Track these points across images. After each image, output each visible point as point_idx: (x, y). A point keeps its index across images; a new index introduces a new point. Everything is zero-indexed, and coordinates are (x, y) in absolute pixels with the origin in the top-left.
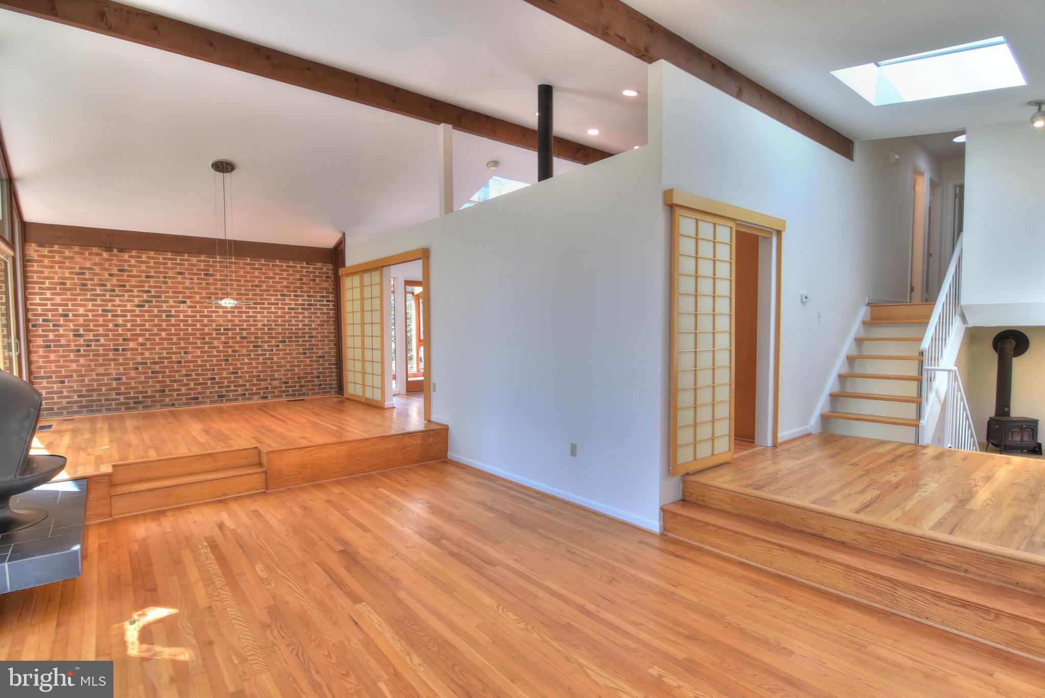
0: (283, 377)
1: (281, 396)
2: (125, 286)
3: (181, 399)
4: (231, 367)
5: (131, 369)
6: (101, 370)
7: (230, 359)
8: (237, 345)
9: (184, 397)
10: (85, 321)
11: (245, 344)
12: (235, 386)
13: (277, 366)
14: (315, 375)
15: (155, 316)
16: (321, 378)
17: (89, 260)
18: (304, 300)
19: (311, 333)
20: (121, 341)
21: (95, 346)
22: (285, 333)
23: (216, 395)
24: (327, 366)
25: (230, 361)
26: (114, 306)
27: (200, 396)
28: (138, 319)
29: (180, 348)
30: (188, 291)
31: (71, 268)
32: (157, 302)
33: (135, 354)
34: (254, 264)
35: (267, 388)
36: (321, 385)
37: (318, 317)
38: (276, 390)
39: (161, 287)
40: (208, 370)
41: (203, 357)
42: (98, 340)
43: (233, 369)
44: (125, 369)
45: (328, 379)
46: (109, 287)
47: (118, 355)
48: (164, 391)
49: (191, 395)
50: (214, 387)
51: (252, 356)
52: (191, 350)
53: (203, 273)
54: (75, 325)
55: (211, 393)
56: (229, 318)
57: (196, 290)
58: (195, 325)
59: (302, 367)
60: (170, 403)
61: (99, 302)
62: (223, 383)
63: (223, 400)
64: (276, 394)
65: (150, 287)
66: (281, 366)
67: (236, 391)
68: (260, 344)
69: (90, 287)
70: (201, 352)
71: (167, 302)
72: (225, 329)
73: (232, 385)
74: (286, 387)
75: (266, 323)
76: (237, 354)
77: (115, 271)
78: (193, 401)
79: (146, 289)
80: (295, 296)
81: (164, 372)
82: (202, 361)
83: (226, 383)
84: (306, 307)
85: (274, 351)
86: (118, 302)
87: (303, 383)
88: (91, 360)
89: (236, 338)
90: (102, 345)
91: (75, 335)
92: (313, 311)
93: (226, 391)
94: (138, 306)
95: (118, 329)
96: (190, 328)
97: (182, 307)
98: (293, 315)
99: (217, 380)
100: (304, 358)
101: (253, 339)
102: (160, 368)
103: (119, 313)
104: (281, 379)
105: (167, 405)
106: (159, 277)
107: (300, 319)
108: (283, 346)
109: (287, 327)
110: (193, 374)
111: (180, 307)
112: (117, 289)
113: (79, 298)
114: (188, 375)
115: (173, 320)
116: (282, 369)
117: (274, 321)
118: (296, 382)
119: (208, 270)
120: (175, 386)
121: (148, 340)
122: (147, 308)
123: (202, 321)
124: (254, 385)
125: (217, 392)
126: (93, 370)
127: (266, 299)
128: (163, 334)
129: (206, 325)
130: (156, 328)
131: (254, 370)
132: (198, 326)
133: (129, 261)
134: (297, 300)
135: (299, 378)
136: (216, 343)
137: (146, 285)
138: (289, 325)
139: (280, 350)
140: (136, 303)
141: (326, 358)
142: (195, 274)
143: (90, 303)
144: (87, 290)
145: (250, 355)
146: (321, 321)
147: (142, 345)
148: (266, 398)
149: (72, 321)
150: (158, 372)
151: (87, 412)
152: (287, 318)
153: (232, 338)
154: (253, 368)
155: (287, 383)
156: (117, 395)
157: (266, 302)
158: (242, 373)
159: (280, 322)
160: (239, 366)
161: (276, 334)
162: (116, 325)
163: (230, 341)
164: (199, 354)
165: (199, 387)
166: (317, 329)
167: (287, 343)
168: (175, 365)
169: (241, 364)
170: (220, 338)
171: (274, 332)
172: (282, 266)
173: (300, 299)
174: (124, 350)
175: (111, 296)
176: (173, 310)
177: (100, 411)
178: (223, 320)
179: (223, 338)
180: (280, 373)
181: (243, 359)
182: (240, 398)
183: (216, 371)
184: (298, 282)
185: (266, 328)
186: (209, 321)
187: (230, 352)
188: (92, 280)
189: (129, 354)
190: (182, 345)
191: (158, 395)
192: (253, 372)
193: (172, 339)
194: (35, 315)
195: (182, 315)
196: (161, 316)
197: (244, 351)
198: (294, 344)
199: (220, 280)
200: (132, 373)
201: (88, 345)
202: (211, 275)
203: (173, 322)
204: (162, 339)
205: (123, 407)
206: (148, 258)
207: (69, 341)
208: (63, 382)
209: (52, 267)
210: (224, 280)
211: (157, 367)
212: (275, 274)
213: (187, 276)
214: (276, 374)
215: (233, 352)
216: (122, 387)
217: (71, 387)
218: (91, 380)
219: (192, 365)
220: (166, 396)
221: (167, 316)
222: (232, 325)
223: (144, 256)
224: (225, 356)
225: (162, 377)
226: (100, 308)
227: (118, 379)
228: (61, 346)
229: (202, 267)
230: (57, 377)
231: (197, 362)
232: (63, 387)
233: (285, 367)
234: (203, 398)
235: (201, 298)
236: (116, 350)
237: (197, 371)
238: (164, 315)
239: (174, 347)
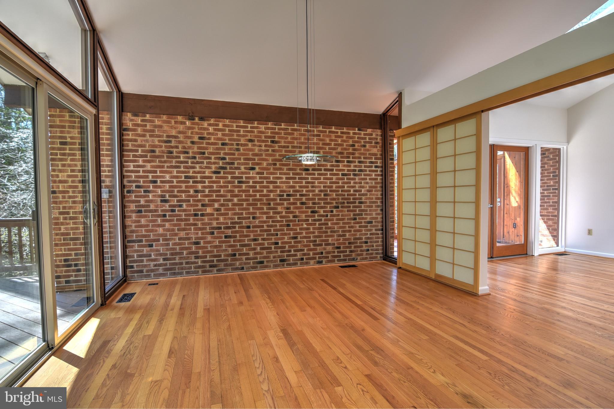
0: (336, 242)
1: (334, 261)
2: (204, 153)
3: (249, 263)
4: (292, 232)
5: (207, 233)
6: (182, 234)
7: (291, 224)
8: (297, 211)
9: (252, 261)
10: (170, 187)
11: (304, 210)
12: (295, 251)
13: (331, 232)
14: (364, 240)
15: (229, 182)
16: (369, 244)
17: (175, 128)
18: (355, 166)
19: (361, 198)
20: (200, 207)
21: (179, 211)
22: (338, 199)
23: (279, 259)
24: (374, 231)
25: (291, 227)
26: (194, 172)
27: (265, 260)
28: (215, 185)
29: (249, 213)
30: (256, 158)
31: (159, 136)
32: (231, 168)
33: (211, 219)
34: (314, 131)
35: (322, 253)
36: (368, 250)
37: (367, 183)
38: (330, 255)
39: (234, 154)
40: (272, 235)
41: (269, 222)
42: (180, 206)
43: (294, 234)
44: (202, 234)
45: (375, 244)
46: (191, 155)
47: (198, 220)
48: (235, 255)
49: (257, 259)
50: (277, 252)
51: (310, 222)
52: (258, 215)
53: (269, 140)
54: (162, 191)
55: (274, 257)
56: (291, 184)
57: (264, 157)
58: (262, 191)
59: (352, 232)
60: (240, 266)
61: (182, 169)
62: (285, 247)
63: (284, 264)
64: (330, 258)
65: (225, 154)
66: (334, 232)
67: (296, 255)
68: (316, 209)
69: (175, 154)
70: (267, 218)
71: (239, 168)
72: (288, 195)
73: (292, 249)
74: (338, 252)
75: (322, 188)
76: (297, 219)
77: (196, 139)
78: (259, 265)
79: (222, 156)
80: (348, 162)
81: (235, 237)
82: (268, 226)
83: (287, 248)
84: (357, 172)
85: (329, 217)
86: (198, 169)
87: (353, 249)
88: (175, 225)
89: (296, 203)
90: (184, 211)
91: (162, 201)
92: (363, 176)
93: (287, 256)
94: (215, 172)
95: (198, 195)
96: (258, 194)
97: (252, 174)
98: (346, 180)
100: (354, 223)
101: (311, 205)
102: (232, 232)
103: (199, 179)
104: (334, 244)
105: (237, 269)
106: (232, 145)
107: (352, 184)
109: (340, 192)
110: (260, 238)
111: (250, 173)
112: (197, 156)
113: (166, 165)
114: (255, 240)
115: (244, 185)
116: (335, 234)
117: (329, 187)
118: (347, 247)
119: (274, 137)
120: (245, 250)
121: (222, 205)
122: (222, 174)
123: (268, 187)
124: (311, 250)
125: (279, 256)
126: (176, 235)
128: (236, 200)
129: (271, 191)
130: (229, 194)
131: (311, 235)
132: (265, 192)
133: (208, 129)
134: (350, 166)
135: (350, 243)
136: (279, 209)
137: (222, 152)
139: (334, 216)
140: (213, 170)
141: (374, 223)
142: (263, 141)
143: (175, 170)
144: (173, 157)
145: (308, 220)
146: (370, 187)
147: (217, 211)
148: (321, 262)
149: (160, 187)
150: (230, 237)
151: (171, 274)
152: (340, 184)
153: (294, 203)
154: (311, 233)
155: (339, 248)
156: (195, 259)
157: (323, 168)
158: (301, 238)
159: (334, 188)
160: (298, 231)
161: (331, 199)
162: (196, 191)
163: (292, 206)
164: (265, 219)
165: (265, 251)
166: (367, 194)
167: (340, 208)
168: (245, 230)
170: (283, 204)
171: (329, 197)
172: (337, 132)
173: (352, 164)
174: (202, 215)
175: (192, 163)
176: (244, 176)
177: (181, 274)
178: (286, 186)
179: (285, 204)
180: (333, 238)
181: (302, 225)
182: (299, 262)
183: (279, 236)
184: (351, 148)
185: (322, 194)
186: (274, 187)
187: (291, 218)
188: (177, 147)
189: (206, 218)
190: (251, 210)
191: (229, 259)
192: (310, 237)
193: (242, 205)
194: (130, 182)
195: (251, 181)
196: (234, 182)
197: (303, 217)
198: (346, 209)
199: (284, 147)
200: (209, 238)
201: (173, 211)
202: (276, 142)
203: (244, 188)
204: (234, 205)
205: (200, 270)
206: (224, 126)
207: (157, 206)
208: (151, 246)
209: (144, 136)
210: (288, 147)
211: (229, 232)
212: (331, 140)
213: (256, 143)
214: (330, 239)
215: (294, 217)
216: (200, 251)
217: (158, 250)
218: (174, 244)
219: (259, 229)
220: (237, 260)
221: (239, 182)
222: (294, 191)
223: (221, 124)
224: (287, 221)
225: (234, 241)
226: (183, 175)
227: (197, 243)
228: (151, 211)
229: (269, 134)
230: (147, 241)
231: (263, 226)
232: (151, 251)
233: (338, 232)
234: (267, 262)
235: (268, 164)
236: (196, 215)
237: (263, 235)
238: (236, 181)
239: (244, 212)
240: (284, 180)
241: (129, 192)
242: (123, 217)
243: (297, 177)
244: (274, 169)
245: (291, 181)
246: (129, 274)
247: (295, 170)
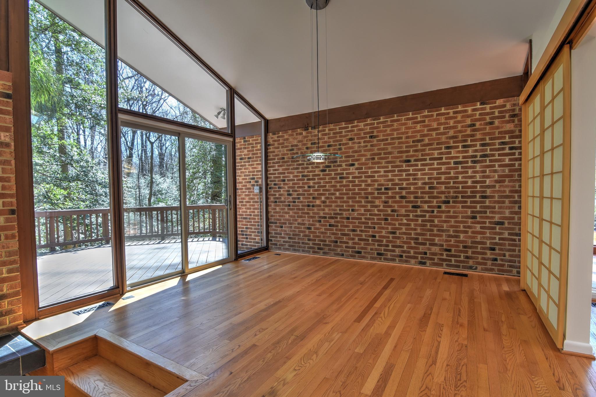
0: (444, 244)
1: (442, 265)
3: (348, 251)
4: (390, 227)
5: (316, 221)
6: (300, 220)
7: (389, 218)
8: (396, 204)
9: (351, 250)
10: (293, 183)
11: (404, 204)
12: (393, 246)
13: (438, 230)
14: (488, 245)
15: (333, 178)
16: (497, 251)
17: (296, 139)
18: (476, 151)
19: (484, 192)
20: (311, 200)
21: (298, 202)
22: (449, 192)
23: (376, 252)
24: (506, 235)
25: (389, 221)
26: (308, 172)
27: (363, 251)
28: (322, 181)
29: (349, 206)
30: (356, 154)
31: (287, 147)
32: (334, 166)
33: (319, 209)
34: (417, 118)
35: (425, 253)
36: (496, 260)
37: (495, 171)
38: (436, 257)
39: (337, 154)
40: (370, 227)
42: (299, 198)
43: (392, 229)
44: (313, 221)
45: (507, 254)
47: (310, 210)
48: (336, 242)
49: (355, 248)
50: (374, 244)
51: (411, 217)
52: (356, 207)
53: (368, 136)
54: (288, 187)
55: (372, 249)
56: (390, 177)
57: (363, 153)
58: (361, 185)
59: (470, 234)
60: (340, 253)
62: (382, 241)
63: (381, 258)
64: (436, 261)
66: (443, 231)
68: (419, 204)
69: (296, 159)
70: (365, 211)
71: (340, 166)
72: (386, 189)
73: (390, 245)
74: (447, 255)
75: (427, 181)
76: (396, 214)
77: (309, 145)
78: (357, 255)
80: (464, 146)
81: (337, 226)
82: (366, 219)
83: (384, 242)
84: (478, 159)
85: (435, 213)
86: (310, 169)
87: (470, 254)
88: (295, 213)
89: (395, 197)
90: (301, 202)
91: (288, 194)
92: (488, 163)
93: (385, 250)
95: (310, 190)
96: (357, 188)
97: (352, 169)
98: (460, 170)
99: (377, 238)
100: (472, 223)
101: (412, 199)
102: (335, 222)
103: (311, 177)
104: (442, 245)
105: (338, 254)
106: (336, 145)
107: (470, 174)
108: (446, 207)
109: (452, 185)
110: (358, 229)
111: (350, 169)
113: (290, 167)
114: (354, 231)
115: (344, 180)
116: (444, 234)
117: (436, 179)
118: (461, 251)
119: (373, 132)
120: (345, 239)
121: (327, 198)
122: (327, 172)
123: (366, 181)
124: (412, 248)
125: (376, 250)
126: (296, 220)
127: (428, 155)
128: (337, 193)
129: (369, 185)
130: (333, 189)
131: (413, 232)
132: (363, 186)
133: (318, 135)
134: (467, 152)
135: (465, 247)
136: (377, 202)
138: (454, 183)
139: (443, 212)
140: (321, 168)
141: (506, 225)
142: (362, 138)
143: (296, 171)
144: (294, 161)
145: (409, 216)
146: (499, 176)
147: (324, 203)
148: (424, 263)
149: (287, 184)
150: (333, 226)
151: (293, 250)
152: (452, 175)
153: (392, 197)
154: (412, 229)
155: (449, 251)
156: (308, 241)
157: (428, 157)
158: (399, 234)
159: (443, 180)
160: (397, 226)
161: (438, 193)
162: (309, 187)
163: (390, 200)
164: (363, 212)
165: (362, 242)
166: (494, 186)
167: (451, 204)
168: (345, 221)
169: (400, 224)
170: (381, 198)
171: (435, 191)
172: (448, 113)
173: (470, 150)
174: (313, 206)
176: (345, 172)
177: (298, 251)
178: (384, 180)
179: (383, 198)
180: (441, 238)
181: (402, 220)
182: (397, 259)
183: (376, 230)
184: (469, 129)
185: (427, 187)
186: (372, 181)
187: (389, 212)
189: (316, 209)
190: (351, 203)
191: (332, 244)
192: (410, 234)
193: (343, 198)
194: (271, 181)
195: (351, 176)
196: (336, 178)
197: (403, 211)
198: (460, 205)
199: (383, 140)
200: (318, 225)
201: (294, 202)
202: (375, 137)
203: (344, 183)
204: (336, 198)
205: (311, 250)
206: (330, 130)
207: (285, 198)
208: (282, 227)
209: (278, 148)
210: (387, 140)
211: (332, 221)
212: (440, 124)
213: (356, 141)
214: (437, 239)
215: (392, 211)
216: (312, 235)
217: (285, 231)
218: (295, 227)
219: (357, 221)
220: (338, 246)
221: (341, 178)
222: (392, 185)
223: (327, 129)
224: (384, 215)
225: (336, 230)
226: (301, 174)
227: (309, 228)
228: (281, 202)
229: (368, 130)
230: (280, 223)
231: (361, 219)
232: (282, 230)
233: (448, 232)
234: (365, 252)
235: (366, 160)
236: (309, 206)
237: (361, 227)
238: (338, 177)
239: (345, 204)
240: (382, 173)
241: (270, 188)
242: (267, 206)
243: (397, 169)
244: (372, 163)
245: (390, 174)
246: (270, 246)
247: (394, 162)
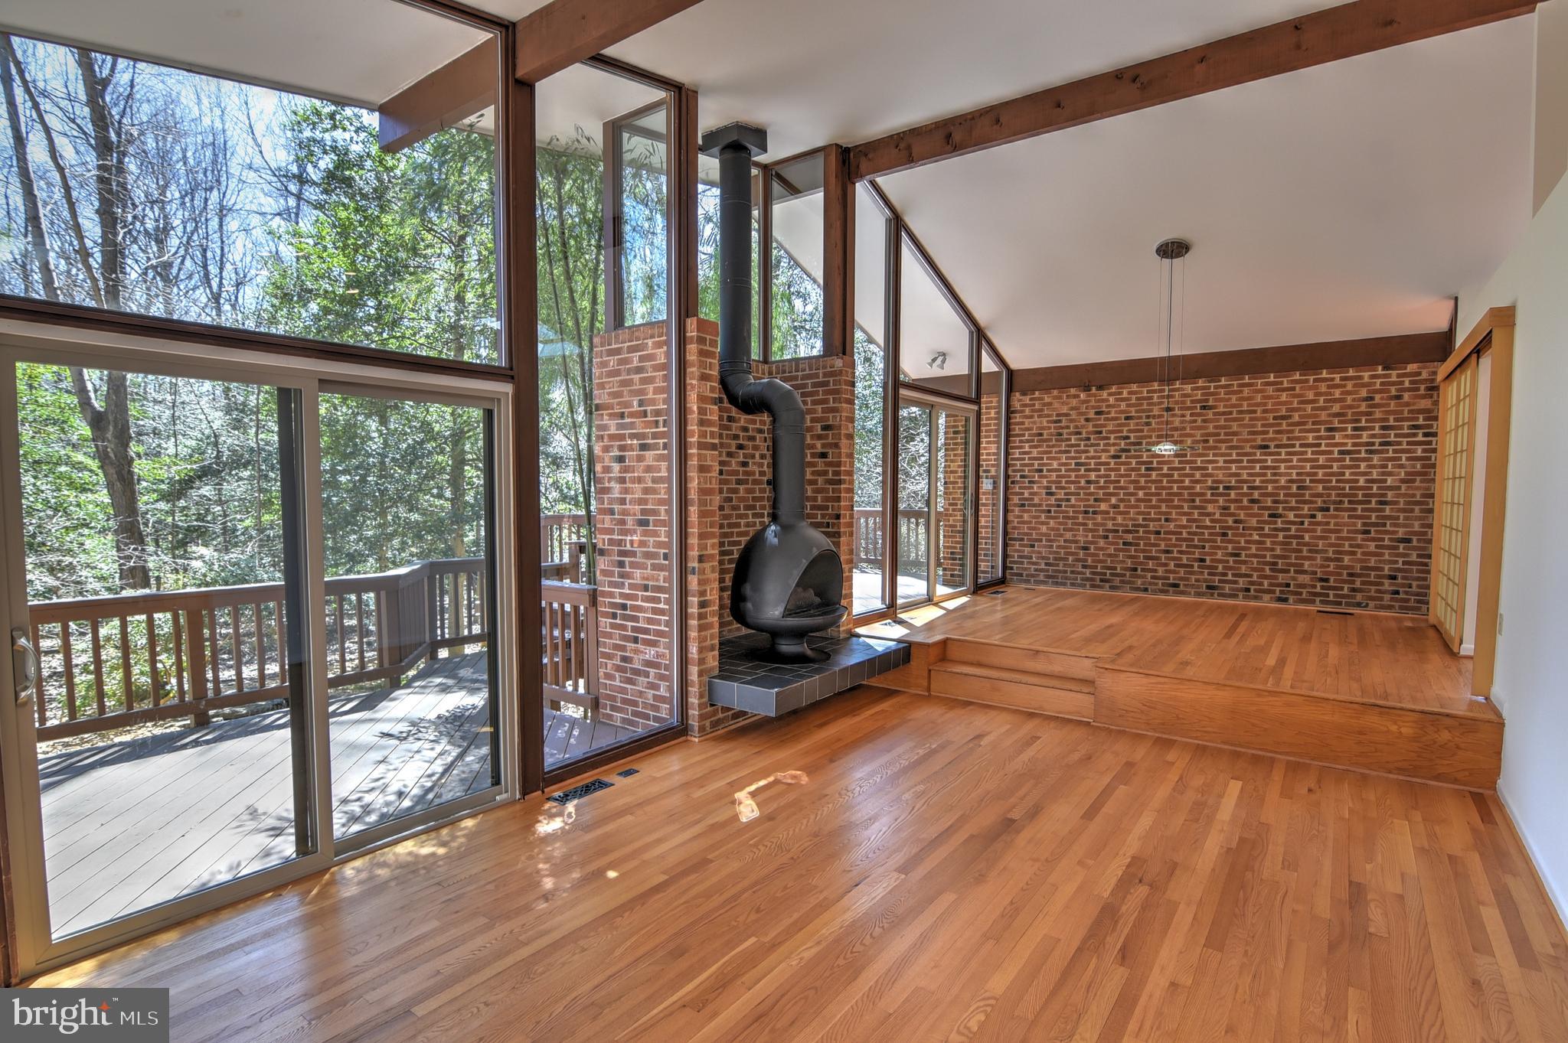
0: (1319, 571)
1: (1313, 602)
2: (1101, 432)
3: (1157, 584)
4: (1230, 546)
5: (1099, 537)
6: (1069, 535)
7: (1230, 532)
8: (1242, 512)
9: (1160, 582)
10: (1057, 476)
11: (1256, 511)
12: (1234, 575)
13: (1310, 551)
14: (1386, 572)
15: (1133, 470)
16: (1400, 581)
17: (1067, 404)
18: (1373, 436)
19: (1385, 495)
20: (1092, 502)
21: (1066, 506)
22: (1329, 495)
23: (1204, 585)
24: (1414, 558)
25: (1230, 537)
26: (1087, 458)
27: (1182, 583)
28: (1113, 473)
29: (1161, 513)
30: (1176, 434)
31: (1048, 416)
32: (1136, 450)
33: (1105, 519)
34: (1282, 383)
35: (1288, 585)
36: (1397, 593)
37: (1401, 466)
38: (1304, 591)
39: (1142, 431)
40: (1196, 547)
41: (1191, 527)
42: (1068, 500)
43: (1234, 549)
44: (1093, 537)
45: (1414, 584)
46: (1084, 435)
47: (1088, 519)
48: (1136, 570)
49: (1168, 580)
50: (1202, 573)
51: (1267, 531)
52: (1174, 516)
53: (1198, 406)
54: (1048, 482)
55: (1197, 580)
56: (1234, 470)
57: (1188, 431)
58: (1183, 482)
59: (1359, 556)
60: (1142, 587)
61: (1073, 454)
62: (1216, 568)
63: (1214, 594)
64: (1304, 596)
65: (1130, 431)
66: (1317, 552)
67: (1236, 582)
68: (1280, 511)
69: (1065, 436)
70: (1188, 521)
72: (1226, 488)
73: (1230, 573)
74: (1322, 587)
75: (1294, 477)
76: (1241, 526)
77: (1092, 415)
78: (1171, 590)
79: (1125, 434)
80: (1355, 429)
81: (1138, 545)
82: (1189, 534)
83: (1220, 569)
84: (1376, 447)
85: (1306, 525)
86: (1092, 454)
87: (1358, 585)
88: (1060, 524)
89: (1241, 501)
90: (1073, 506)
91: (1047, 494)
92: (1391, 454)
93: (1220, 582)
94: (1114, 457)
95: (1090, 487)
96: (1175, 486)
98: (1348, 462)
99: (1208, 563)
100: (1363, 540)
101: (1269, 504)
102: (1133, 538)
103: (1093, 466)
104: (1316, 573)
105: (1138, 589)
106: (1141, 418)
107: (1362, 469)
108: (1324, 516)
109: (1334, 484)
110: (1175, 550)
112: (1092, 437)
113: (1054, 450)
114: (1167, 552)
115: (1154, 473)
116: (1319, 556)
117: (1308, 474)
118: (1344, 582)
119: (1207, 401)
120: (1151, 564)
121: (1121, 500)
122: (1123, 459)
123: (1192, 475)
124: (1266, 577)
125: (1205, 581)
126: (1061, 535)
127: (1298, 438)
128: (1141, 494)
129: (1197, 482)
130: (1132, 486)
131: (1268, 554)
132: (1187, 483)
133: (1108, 400)
134: (1359, 437)
135: (1351, 575)
136: (1210, 508)
137: (1126, 429)
138: (1338, 481)
139: (1318, 524)
140: (1112, 453)
141: (1415, 543)
142: (1188, 408)
143: (1064, 456)
144: (1062, 440)
145: (1263, 529)
146: (1407, 474)
147: (1114, 508)
148: (1285, 600)
149: (1045, 477)
150: (1130, 544)
151: (1053, 584)
152: (1335, 469)
153: (1236, 501)
154: (1267, 549)
156: (1083, 568)
157: (1298, 443)
158: (1246, 556)
159: (1320, 476)
160: (1243, 545)
161: (1312, 496)
162: (1088, 482)
163: (1232, 506)
164: (1185, 523)
165: (1182, 570)
166: (1399, 488)
167: (1332, 512)
168: (1152, 537)
169: (1247, 542)
170: (1217, 501)
171: (1308, 493)
172: (1333, 379)
173: (1365, 434)
174: (1095, 513)
175: (1085, 446)
176: (1155, 460)
177: (1064, 584)
178: (1224, 474)
179: (1221, 502)
180: (1313, 563)
181: (1251, 535)
182: (1241, 594)
183: (1206, 550)
184: (1364, 405)
185: (1294, 486)
186: (1203, 475)
187: (1231, 523)
188: (1068, 427)
189: (1099, 518)
190: (1164, 509)
191: (1128, 573)
192: (1265, 556)
193: (1150, 501)
194: (1014, 471)
195: (1165, 467)
196: (1139, 470)
197: (1254, 522)
198: (1346, 514)
199: (1224, 413)
200: (1102, 543)
201: (1059, 506)
202: (1211, 408)
203: (1154, 477)
204: (1138, 500)
205: (1088, 583)
206: (1130, 393)
207: (1041, 500)
208: (1033, 546)
209: (1032, 417)
210: (1231, 413)
211: (1129, 537)
212: (1318, 394)
213: (1177, 412)
214: (1307, 563)
215: (1236, 522)
216: (1090, 559)
217: (1039, 552)
218: (1059, 547)
219: (1174, 537)
220: (1138, 577)
221: (1147, 469)
222: (1237, 481)
223: (1125, 392)
224: (1221, 528)
225: (1135, 551)
226: (1073, 462)
227: (1085, 548)
228: (1034, 505)
229: (1199, 397)
230: (1029, 540)
231: (1181, 533)
232: (1033, 552)
233: (1324, 554)
234: (1185, 585)
235: (1194, 442)
236: (1086, 512)
237: (1181, 546)
238: (1143, 467)
239: (1153, 511)
240: (1221, 464)
241: (1013, 482)
242: (1006, 511)
243: (1245, 459)
244: (1204, 448)
245: (1233, 466)
246: (1008, 577)
247: (1242, 448)
